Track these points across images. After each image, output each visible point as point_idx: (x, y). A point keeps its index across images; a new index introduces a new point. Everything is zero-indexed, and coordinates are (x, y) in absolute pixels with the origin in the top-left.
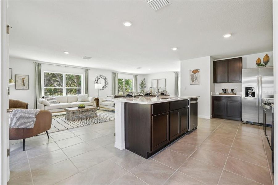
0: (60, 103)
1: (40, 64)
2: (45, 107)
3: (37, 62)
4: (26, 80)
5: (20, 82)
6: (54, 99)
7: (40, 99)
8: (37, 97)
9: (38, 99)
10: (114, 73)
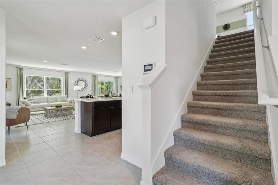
0: (40, 103)
1: (22, 69)
2: (27, 106)
3: (20, 67)
4: (9, 83)
6: (34, 99)
7: (22, 100)
8: (19, 97)
9: (19, 100)
10: (94, 76)
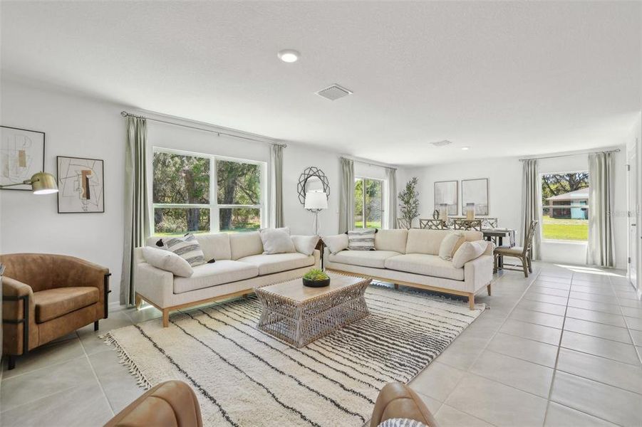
1: (144, 122)
2: (178, 280)
3: (134, 113)
4: (94, 180)
5: (73, 185)
6: (195, 247)
7: (148, 250)
8: (134, 239)
9: (135, 248)
10: (345, 160)
